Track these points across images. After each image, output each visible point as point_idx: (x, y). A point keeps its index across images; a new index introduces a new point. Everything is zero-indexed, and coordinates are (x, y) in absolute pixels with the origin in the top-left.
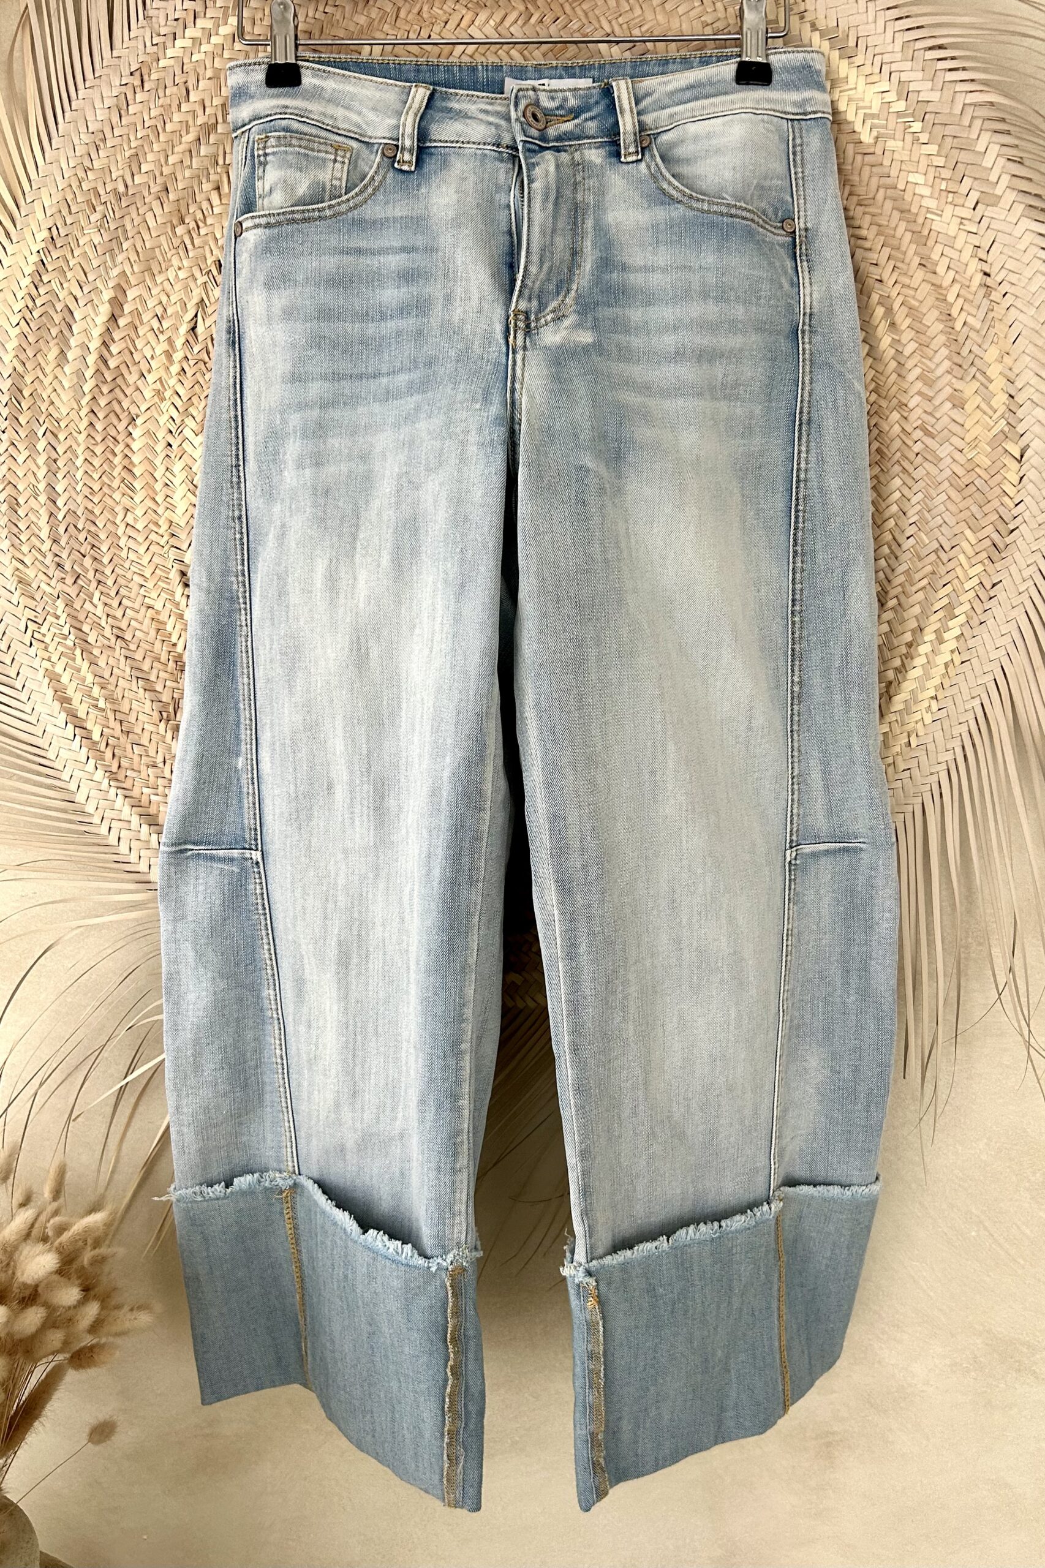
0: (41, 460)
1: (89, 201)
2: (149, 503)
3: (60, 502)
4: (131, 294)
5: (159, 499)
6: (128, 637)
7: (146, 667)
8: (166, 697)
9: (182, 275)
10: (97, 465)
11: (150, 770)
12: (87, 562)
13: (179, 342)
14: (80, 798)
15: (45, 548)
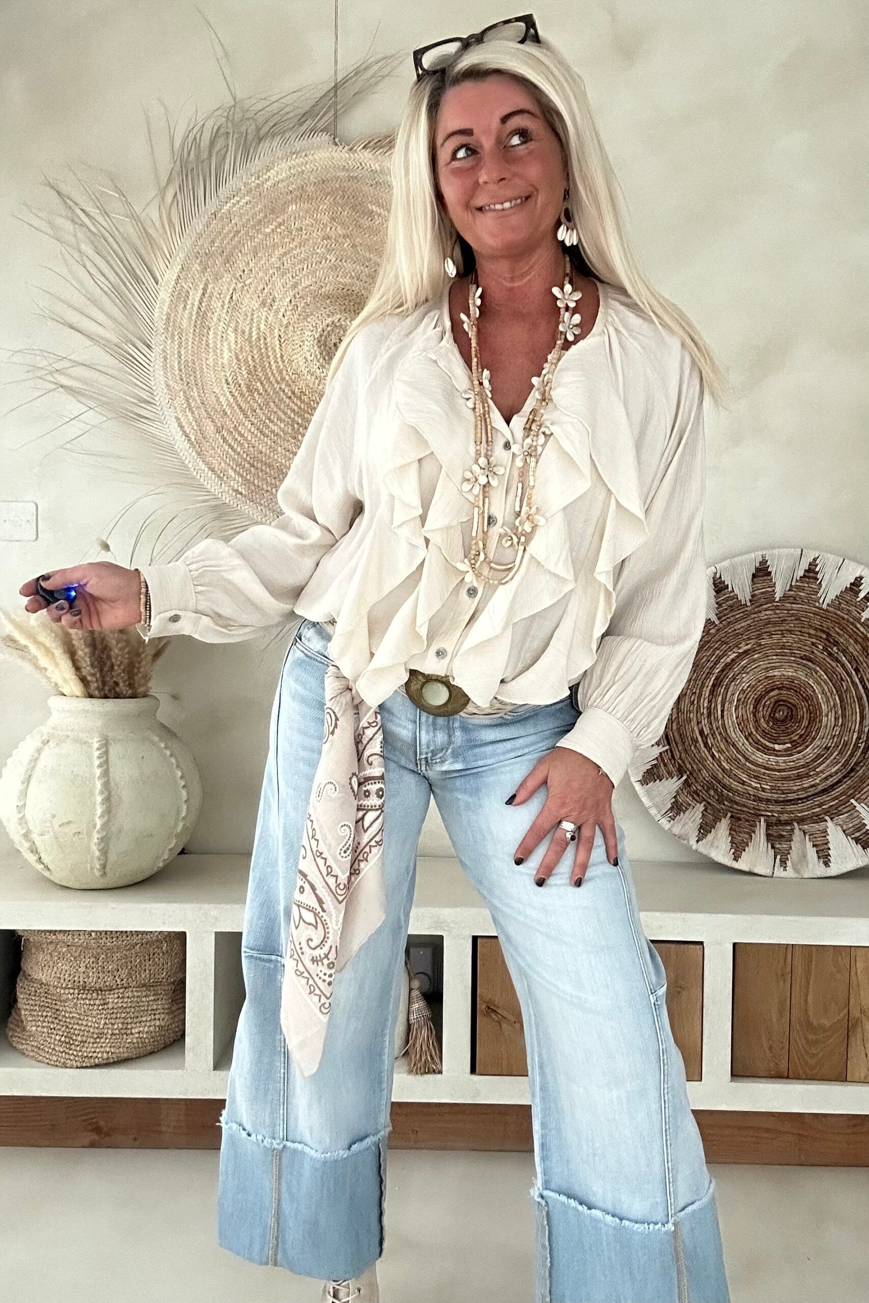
0: (176, 343)
1: (196, 256)
2: (215, 357)
3: (182, 357)
4: (210, 286)
5: (219, 355)
6: (206, 403)
7: (212, 414)
8: (219, 425)
9: (228, 280)
10: (196, 343)
11: (213, 451)
12: (192, 378)
13: (226, 302)
14: (186, 462)
15: (177, 373)
